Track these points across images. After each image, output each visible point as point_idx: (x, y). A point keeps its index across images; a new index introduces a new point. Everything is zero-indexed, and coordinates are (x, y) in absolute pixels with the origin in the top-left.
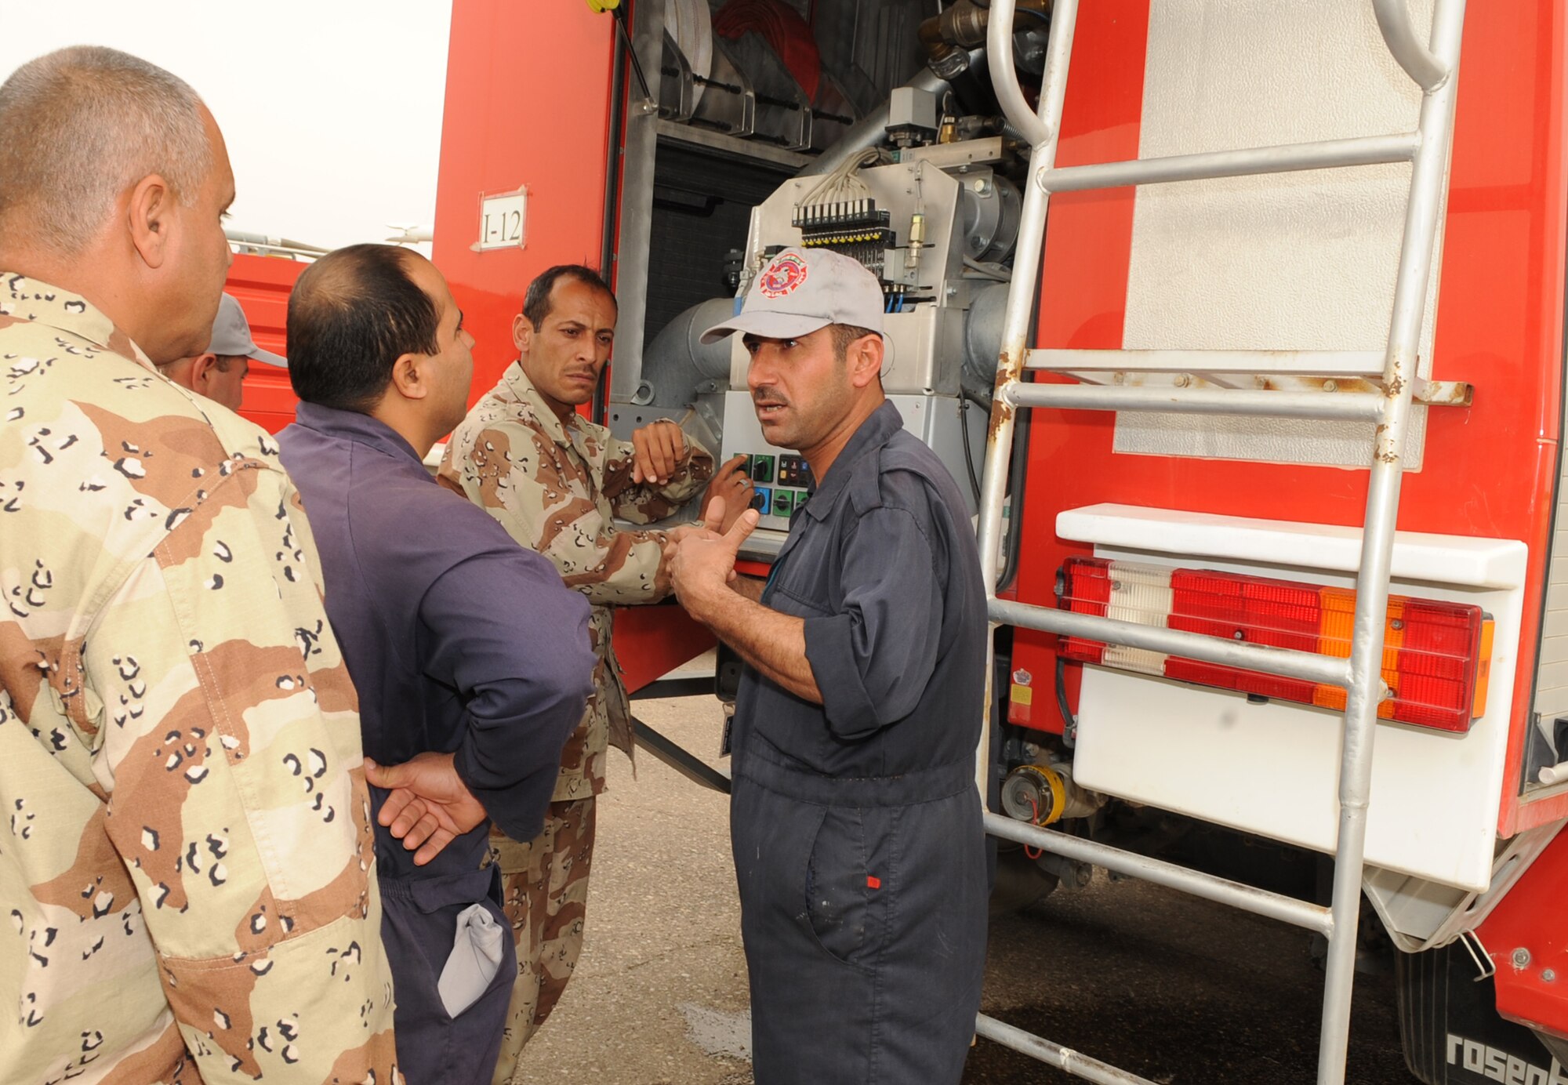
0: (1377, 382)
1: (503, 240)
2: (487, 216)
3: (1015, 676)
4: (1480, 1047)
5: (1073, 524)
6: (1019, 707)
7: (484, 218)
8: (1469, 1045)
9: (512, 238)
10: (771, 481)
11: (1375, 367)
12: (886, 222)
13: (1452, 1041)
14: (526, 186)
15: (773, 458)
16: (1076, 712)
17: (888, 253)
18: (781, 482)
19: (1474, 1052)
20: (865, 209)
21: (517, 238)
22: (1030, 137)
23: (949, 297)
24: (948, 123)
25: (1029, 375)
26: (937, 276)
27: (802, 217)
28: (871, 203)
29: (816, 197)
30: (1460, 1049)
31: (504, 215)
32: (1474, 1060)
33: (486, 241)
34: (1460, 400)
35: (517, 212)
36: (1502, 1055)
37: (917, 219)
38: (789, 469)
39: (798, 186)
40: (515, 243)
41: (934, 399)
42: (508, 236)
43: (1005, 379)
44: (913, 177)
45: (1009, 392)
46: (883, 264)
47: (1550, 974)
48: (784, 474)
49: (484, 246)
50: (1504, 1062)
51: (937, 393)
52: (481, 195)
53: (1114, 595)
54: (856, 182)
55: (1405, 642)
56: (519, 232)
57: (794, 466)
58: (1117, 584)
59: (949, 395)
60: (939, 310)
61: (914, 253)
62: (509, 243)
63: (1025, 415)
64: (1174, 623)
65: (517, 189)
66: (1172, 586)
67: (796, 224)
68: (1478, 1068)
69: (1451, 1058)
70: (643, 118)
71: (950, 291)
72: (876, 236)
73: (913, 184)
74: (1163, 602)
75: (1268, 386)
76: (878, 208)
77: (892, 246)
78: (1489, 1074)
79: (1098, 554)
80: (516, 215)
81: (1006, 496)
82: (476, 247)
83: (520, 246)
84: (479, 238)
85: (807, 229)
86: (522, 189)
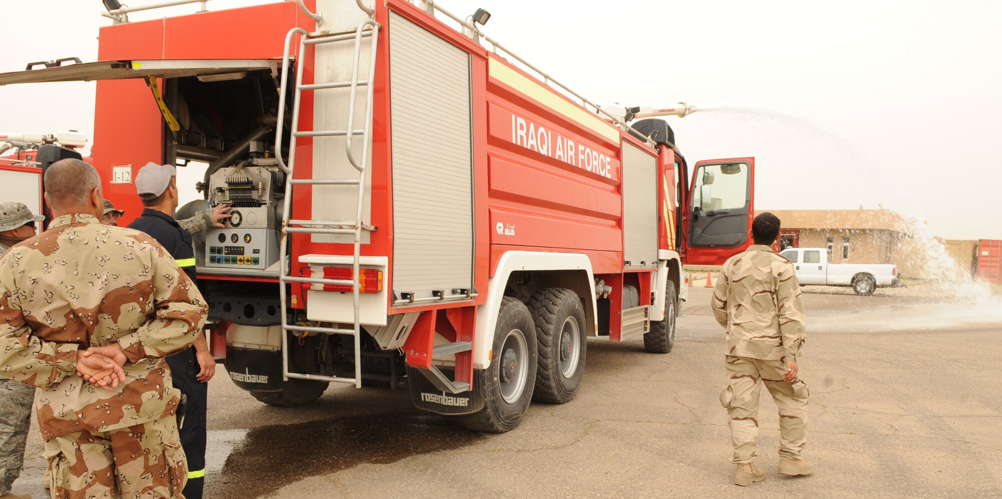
0: (354, 227)
1: (123, 180)
2: (115, 173)
3: (293, 297)
4: (428, 394)
5: (303, 259)
6: (294, 304)
8: (426, 394)
9: (127, 180)
10: (222, 253)
11: (354, 224)
12: (252, 183)
13: (423, 394)
15: (222, 247)
16: (307, 303)
17: (253, 192)
18: (225, 254)
19: (428, 396)
20: (246, 180)
21: (128, 180)
22: (287, 172)
23: (271, 203)
24: (267, 153)
25: (289, 225)
26: (267, 198)
27: (228, 181)
28: (248, 179)
29: (232, 175)
30: (424, 396)
31: (123, 173)
32: (428, 398)
33: (115, 181)
34: (374, 230)
35: (128, 172)
36: (433, 395)
37: (260, 183)
38: (228, 250)
39: (225, 170)
40: (128, 182)
41: (268, 230)
42: (125, 179)
43: (284, 227)
44: (258, 171)
45: (285, 229)
47: (417, 354)
48: (226, 252)
49: (115, 182)
50: (434, 396)
51: (269, 229)
52: (113, 166)
53: (312, 274)
54: (242, 171)
55: (366, 277)
56: (129, 178)
57: (229, 249)
58: (312, 271)
59: (272, 229)
60: (268, 207)
61: (260, 192)
62: (125, 182)
63: (290, 235)
64: (324, 278)
65: (128, 165)
66: (324, 270)
67: (226, 182)
68: (429, 400)
69: (423, 399)
70: (172, 146)
71: (271, 202)
72: (249, 187)
73: (259, 173)
74: (322, 274)
75: (341, 228)
76: (250, 179)
77: (254, 190)
78: (432, 401)
79: (309, 265)
81: (286, 255)
82: (111, 182)
83: (129, 184)
84: (112, 179)
85: (230, 184)
86: (130, 165)
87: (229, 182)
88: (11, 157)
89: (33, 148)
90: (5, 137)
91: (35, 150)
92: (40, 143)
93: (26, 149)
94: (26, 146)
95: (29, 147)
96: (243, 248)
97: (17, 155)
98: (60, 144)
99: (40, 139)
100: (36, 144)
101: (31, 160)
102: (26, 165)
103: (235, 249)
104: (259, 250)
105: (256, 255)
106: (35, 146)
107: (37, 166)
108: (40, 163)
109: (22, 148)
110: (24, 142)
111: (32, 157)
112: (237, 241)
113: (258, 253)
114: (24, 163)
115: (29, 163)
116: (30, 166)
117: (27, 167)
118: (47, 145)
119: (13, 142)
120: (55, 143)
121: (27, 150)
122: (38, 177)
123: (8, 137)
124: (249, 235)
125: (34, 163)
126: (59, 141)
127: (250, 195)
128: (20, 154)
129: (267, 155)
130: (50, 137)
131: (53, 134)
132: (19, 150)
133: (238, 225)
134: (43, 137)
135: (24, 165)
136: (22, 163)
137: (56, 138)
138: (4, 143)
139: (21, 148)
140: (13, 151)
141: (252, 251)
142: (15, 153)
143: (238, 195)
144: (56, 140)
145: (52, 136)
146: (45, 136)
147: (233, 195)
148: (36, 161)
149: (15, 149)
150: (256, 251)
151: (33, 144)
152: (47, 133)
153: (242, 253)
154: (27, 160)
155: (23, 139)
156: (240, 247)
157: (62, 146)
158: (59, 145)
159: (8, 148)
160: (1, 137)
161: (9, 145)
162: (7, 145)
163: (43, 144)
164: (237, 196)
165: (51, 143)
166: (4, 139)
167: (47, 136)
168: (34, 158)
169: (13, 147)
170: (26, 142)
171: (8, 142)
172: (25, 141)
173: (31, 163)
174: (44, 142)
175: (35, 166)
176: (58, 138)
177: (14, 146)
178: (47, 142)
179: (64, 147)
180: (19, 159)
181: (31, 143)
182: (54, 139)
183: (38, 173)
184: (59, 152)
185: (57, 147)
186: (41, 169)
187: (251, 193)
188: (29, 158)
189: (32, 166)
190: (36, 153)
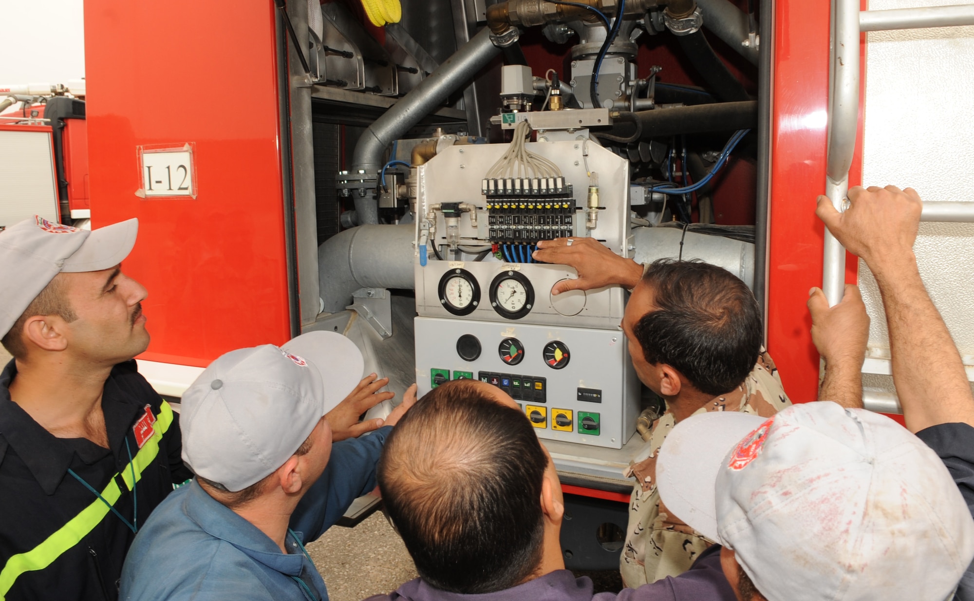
1: (170, 189)
2: (149, 168)
7: (146, 170)
9: (180, 189)
12: (569, 194)
14: (190, 144)
17: (575, 218)
20: (560, 185)
21: (186, 189)
24: (555, 95)
27: (483, 185)
28: (563, 181)
29: (502, 170)
31: (168, 168)
33: (150, 189)
35: (183, 166)
37: (593, 190)
40: (184, 193)
42: (175, 186)
44: (579, 152)
46: (571, 227)
49: (149, 193)
52: (140, 149)
56: (188, 183)
61: (593, 216)
62: (176, 192)
65: (183, 146)
72: (565, 206)
73: (580, 158)
76: (567, 183)
80: (182, 169)
82: (139, 193)
83: (189, 197)
84: (142, 186)
85: (492, 196)
86: (187, 147)
87: (488, 190)
88: (15, 114)
89: (41, 102)
90: (7, 90)
91: (43, 104)
92: (48, 95)
93: (33, 103)
94: (32, 99)
95: (35, 100)
96: (543, 381)
97: (22, 111)
98: (72, 95)
99: (48, 90)
100: (44, 96)
101: (37, 116)
102: (32, 124)
103: (516, 383)
104: (599, 392)
105: (589, 407)
106: (43, 100)
107: (46, 123)
108: (49, 120)
109: (28, 103)
110: (29, 94)
111: (38, 112)
112: (519, 359)
113: (598, 400)
114: (30, 121)
115: (35, 121)
116: (37, 125)
117: (33, 125)
118: (57, 96)
119: (16, 95)
120: (66, 94)
121: (34, 105)
122: (47, 136)
123: (11, 91)
124: (560, 345)
125: (41, 121)
126: (71, 91)
127: (563, 227)
128: (26, 110)
129: (555, 101)
130: (60, 87)
131: (62, 84)
132: (25, 105)
133: (523, 312)
134: (52, 88)
135: (30, 123)
136: (27, 121)
137: (67, 89)
138: (5, 97)
139: (26, 102)
140: (17, 107)
141: (575, 394)
142: (20, 109)
143: (521, 227)
144: (67, 91)
145: (62, 87)
146: (54, 87)
147: (504, 227)
148: (44, 118)
149: (20, 104)
150: (587, 395)
151: (41, 97)
152: (56, 84)
153: (541, 397)
154: (33, 117)
155: (29, 92)
156: (533, 380)
157: (75, 97)
158: (71, 97)
159: (10, 104)
160: (3, 91)
161: (12, 99)
162: (9, 100)
163: (52, 96)
164: (519, 231)
165: (61, 94)
166: (6, 93)
167: (57, 86)
168: (42, 114)
169: (16, 102)
170: (32, 95)
171: (10, 96)
172: (31, 93)
173: (38, 120)
174: (53, 94)
175: (43, 124)
176: (69, 89)
177: (17, 100)
178: (57, 94)
179: (77, 99)
180: (25, 117)
181: (38, 96)
182: (64, 90)
183: (48, 132)
184: (71, 106)
185: (68, 99)
186: (51, 126)
187: (570, 223)
188: (35, 114)
189: (39, 123)
190: (44, 108)
